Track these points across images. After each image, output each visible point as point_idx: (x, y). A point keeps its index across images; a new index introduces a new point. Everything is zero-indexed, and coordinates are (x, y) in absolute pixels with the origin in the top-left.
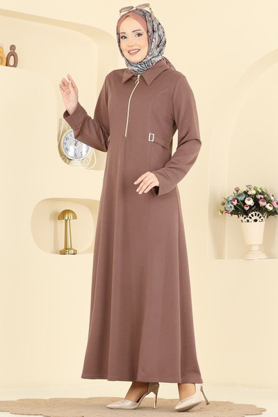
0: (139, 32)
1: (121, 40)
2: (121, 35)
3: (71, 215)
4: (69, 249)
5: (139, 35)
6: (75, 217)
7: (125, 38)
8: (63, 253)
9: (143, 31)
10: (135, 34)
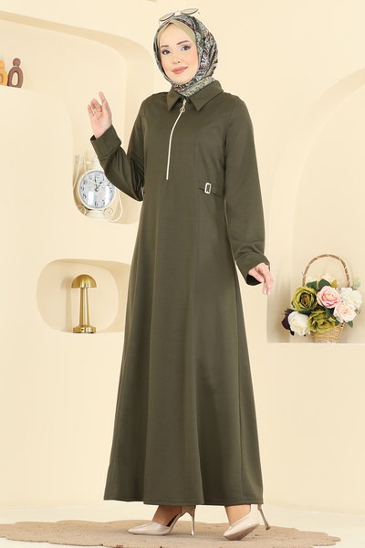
0: (186, 44)
1: (162, 55)
2: (162, 49)
3: (89, 282)
4: (85, 326)
5: (186, 48)
6: (94, 285)
7: (168, 52)
8: (77, 331)
9: (191, 42)
10: (181, 46)
